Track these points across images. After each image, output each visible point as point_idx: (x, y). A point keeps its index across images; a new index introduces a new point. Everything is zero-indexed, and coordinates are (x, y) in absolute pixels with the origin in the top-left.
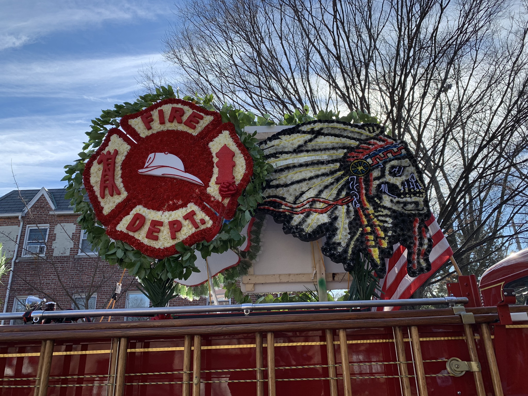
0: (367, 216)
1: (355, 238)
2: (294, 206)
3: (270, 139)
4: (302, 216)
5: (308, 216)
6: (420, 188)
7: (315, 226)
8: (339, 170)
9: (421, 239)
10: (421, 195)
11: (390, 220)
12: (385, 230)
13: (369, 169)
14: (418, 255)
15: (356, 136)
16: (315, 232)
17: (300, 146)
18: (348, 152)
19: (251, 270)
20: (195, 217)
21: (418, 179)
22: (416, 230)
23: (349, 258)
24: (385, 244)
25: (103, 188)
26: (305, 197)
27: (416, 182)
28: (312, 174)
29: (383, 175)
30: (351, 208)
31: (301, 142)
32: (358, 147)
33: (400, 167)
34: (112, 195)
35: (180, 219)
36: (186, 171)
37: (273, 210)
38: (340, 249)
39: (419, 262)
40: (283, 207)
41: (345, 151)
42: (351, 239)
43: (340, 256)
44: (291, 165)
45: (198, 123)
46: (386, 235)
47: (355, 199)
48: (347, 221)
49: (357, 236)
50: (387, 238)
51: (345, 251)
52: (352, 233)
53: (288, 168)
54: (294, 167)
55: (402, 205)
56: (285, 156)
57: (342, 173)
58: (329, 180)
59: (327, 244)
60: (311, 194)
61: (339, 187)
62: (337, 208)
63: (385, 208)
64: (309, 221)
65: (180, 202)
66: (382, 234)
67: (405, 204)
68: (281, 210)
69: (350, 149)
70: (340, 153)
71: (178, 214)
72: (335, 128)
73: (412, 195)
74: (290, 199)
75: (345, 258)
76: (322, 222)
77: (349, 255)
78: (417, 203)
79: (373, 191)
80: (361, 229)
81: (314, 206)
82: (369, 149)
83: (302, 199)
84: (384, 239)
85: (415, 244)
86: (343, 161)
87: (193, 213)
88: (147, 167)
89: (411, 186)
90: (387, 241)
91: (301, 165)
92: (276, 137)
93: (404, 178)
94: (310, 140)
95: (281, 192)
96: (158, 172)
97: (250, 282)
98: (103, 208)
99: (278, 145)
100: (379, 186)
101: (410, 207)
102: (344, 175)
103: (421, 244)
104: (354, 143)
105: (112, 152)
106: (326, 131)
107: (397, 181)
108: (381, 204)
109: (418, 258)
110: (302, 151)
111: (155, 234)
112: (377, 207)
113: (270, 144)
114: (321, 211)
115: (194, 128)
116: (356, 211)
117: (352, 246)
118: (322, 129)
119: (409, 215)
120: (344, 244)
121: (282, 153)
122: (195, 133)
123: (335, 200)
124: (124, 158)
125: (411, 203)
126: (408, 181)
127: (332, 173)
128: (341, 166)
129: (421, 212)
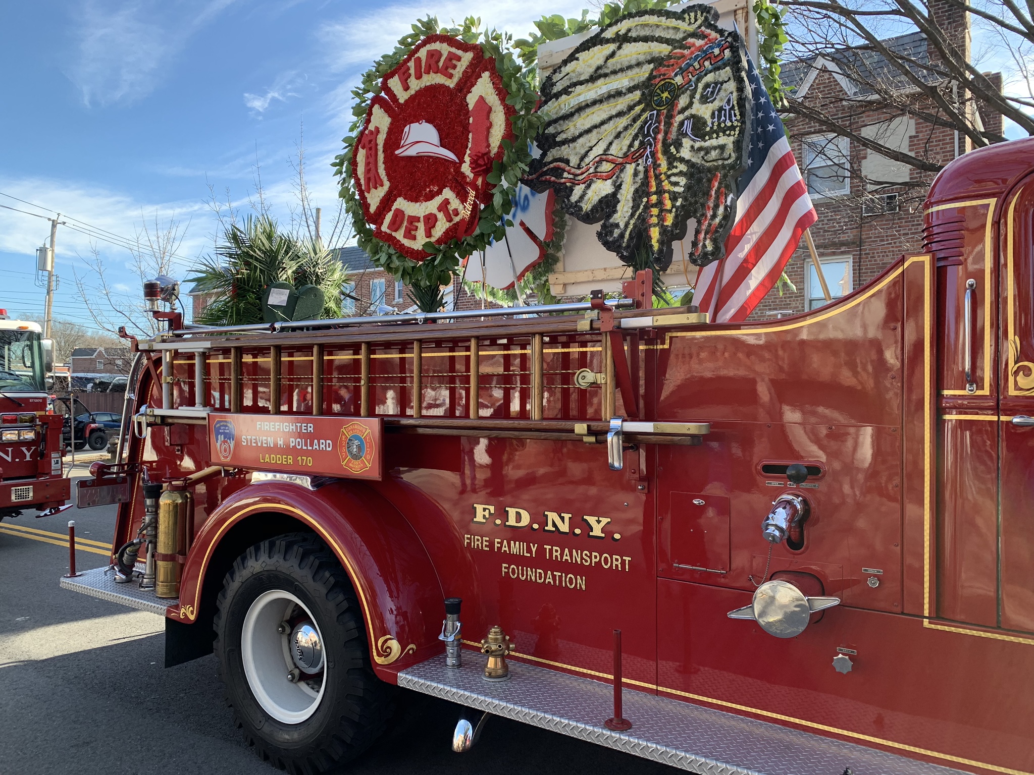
0: (657, 177)
1: (638, 213)
2: (579, 172)
3: (565, 62)
4: (583, 186)
5: (589, 186)
6: (734, 118)
8: (639, 103)
9: (716, 207)
10: (732, 133)
11: (683, 181)
12: (674, 197)
13: (675, 95)
14: (706, 233)
15: (669, 35)
16: (595, 208)
17: (599, 68)
18: (655, 68)
19: (559, 266)
20: (449, 207)
21: (735, 103)
22: (713, 193)
23: (624, 245)
24: (669, 220)
25: (368, 180)
26: (592, 155)
27: (733, 108)
28: (605, 116)
29: (691, 104)
30: (641, 168)
31: (601, 62)
32: (669, 57)
33: (716, 83)
34: (376, 188)
35: (435, 211)
36: (442, 145)
37: (554, 182)
38: (616, 233)
39: (704, 246)
40: (565, 175)
41: (652, 66)
42: (632, 215)
43: (614, 242)
44: (583, 104)
45: (455, 67)
46: (673, 206)
47: (649, 150)
48: (632, 190)
49: (640, 210)
50: (674, 210)
51: (622, 236)
52: (635, 208)
53: (580, 109)
54: (587, 106)
55: (702, 153)
56: (579, 88)
57: (642, 106)
60: (599, 150)
62: (625, 167)
63: (682, 160)
64: (590, 193)
65: (436, 189)
66: (668, 204)
67: (707, 151)
68: (563, 180)
69: (657, 61)
70: (644, 73)
72: (647, 25)
73: (721, 134)
74: (574, 161)
75: (620, 246)
76: (604, 194)
77: (625, 240)
78: (722, 148)
79: (673, 135)
81: (599, 170)
82: (683, 56)
83: (587, 160)
84: (670, 211)
85: (706, 217)
86: (646, 86)
87: (447, 202)
88: (403, 146)
89: (723, 118)
90: (673, 214)
91: (594, 103)
92: (572, 57)
93: (717, 104)
94: (613, 55)
96: (412, 152)
97: (558, 281)
98: (369, 205)
99: (573, 71)
100: (682, 124)
101: (714, 154)
102: (643, 111)
103: (714, 216)
104: (665, 49)
105: (373, 129)
106: (633, 34)
108: (678, 155)
109: (705, 239)
111: (413, 233)
112: (672, 160)
113: (565, 70)
114: (606, 176)
115: (451, 76)
116: (646, 171)
117: (631, 227)
118: (629, 30)
120: (622, 225)
122: (451, 84)
123: (626, 155)
124: (385, 136)
125: (715, 148)
126: (720, 109)
127: (631, 108)
128: (643, 94)
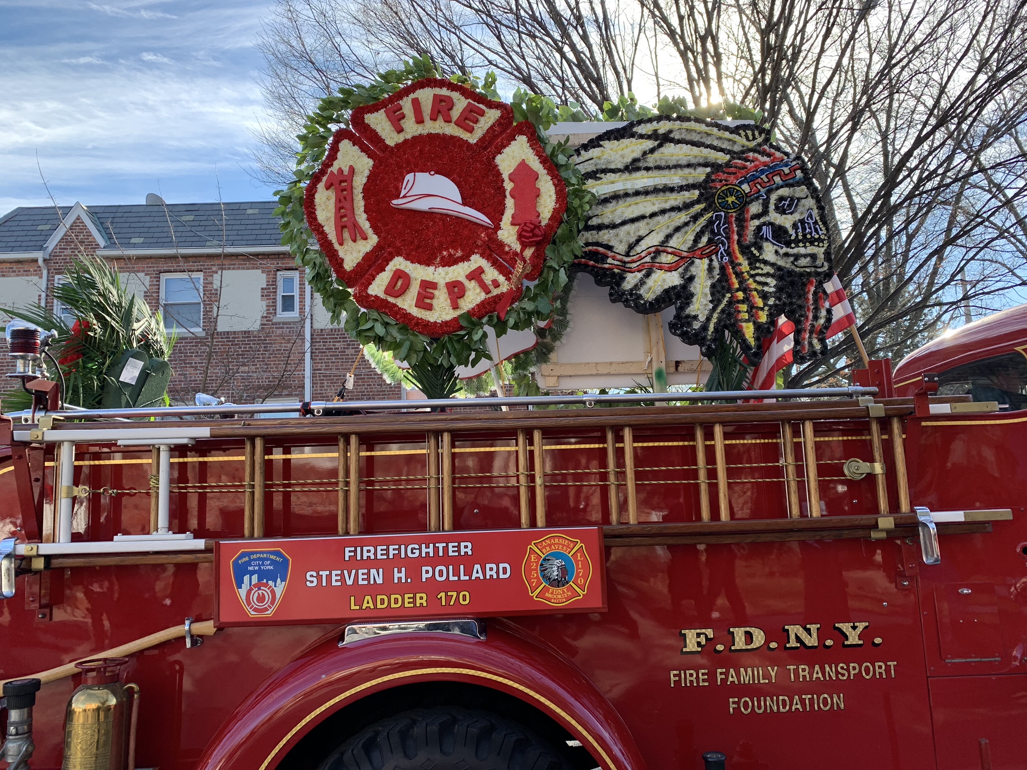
0: (739, 275)
1: (720, 308)
2: (627, 259)
3: (585, 147)
4: (639, 275)
5: (648, 275)
6: (820, 232)
7: (659, 290)
8: (698, 202)
9: (817, 309)
10: (821, 244)
11: (772, 282)
12: (765, 296)
13: (744, 201)
14: (811, 332)
15: (726, 145)
16: (657, 299)
17: (635, 160)
18: (712, 173)
19: (553, 356)
20: (483, 276)
21: (818, 218)
22: (811, 297)
23: (709, 337)
24: (763, 318)
25: (340, 228)
26: (643, 245)
27: (816, 223)
28: (656, 209)
29: (765, 212)
30: (716, 264)
31: (637, 154)
32: (728, 164)
33: (792, 199)
34: (354, 241)
35: (462, 279)
36: (464, 204)
37: (593, 266)
38: (696, 325)
39: (810, 344)
40: (610, 260)
41: (708, 170)
42: (714, 310)
43: (696, 335)
44: (621, 193)
45: (476, 121)
46: (765, 305)
47: (722, 249)
48: (709, 283)
49: (722, 306)
50: (766, 308)
51: (705, 328)
52: (716, 302)
53: (616, 197)
54: (626, 195)
55: (792, 259)
56: (611, 176)
57: (702, 206)
58: (683, 217)
59: (677, 317)
60: (654, 240)
61: (698, 229)
62: (693, 262)
63: (765, 262)
64: (650, 282)
65: (459, 253)
66: (760, 303)
67: (797, 257)
68: (607, 266)
69: (716, 167)
70: (700, 174)
71: (459, 272)
72: (691, 131)
73: (808, 244)
74: (621, 248)
75: (704, 338)
76: (671, 284)
77: (710, 333)
78: (813, 257)
79: (750, 237)
80: (729, 295)
81: (657, 260)
82: (745, 167)
83: (638, 249)
84: (762, 309)
85: (807, 318)
86: (704, 186)
87: (480, 271)
88: (404, 197)
89: (808, 230)
90: (766, 313)
91: (637, 193)
92: (595, 143)
93: (797, 217)
94: (652, 151)
95: (605, 236)
96: (423, 205)
97: (553, 373)
98: (342, 260)
99: (599, 158)
100: (759, 228)
101: (803, 262)
102: (705, 210)
103: (816, 318)
104: (722, 158)
105: (346, 171)
106: (676, 135)
107: (786, 221)
108: (761, 258)
109: (810, 337)
110: (638, 169)
111: (428, 301)
112: (753, 261)
113: (585, 155)
114: (669, 268)
115: (471, 130)
116: (723, 268)
117: (714, 320)
118: (670, 131)
119: (801, 275)
120: (702, 318)
121: (605, 171)
122: (473, 139)
123: (691, 249)
124: (365, 180)
125: (805, 256)
126: (802, 222)
127: (687, 206)
128: (701, 194)
129: (819, 270)
